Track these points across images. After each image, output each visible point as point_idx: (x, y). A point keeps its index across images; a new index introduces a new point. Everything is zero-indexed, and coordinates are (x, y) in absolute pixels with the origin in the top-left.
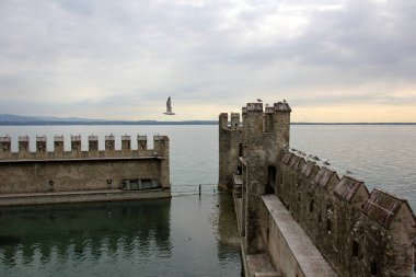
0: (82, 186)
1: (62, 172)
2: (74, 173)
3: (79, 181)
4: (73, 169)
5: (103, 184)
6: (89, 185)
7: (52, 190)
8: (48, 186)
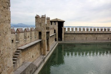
0: (103, 39)
1: (99, 36)
2: (101, 36)
3: (102, 38)
4: (101, 35)
5: (107, 39)
6: (104, 39)
7: (97, 40)
8: (96, 39)
